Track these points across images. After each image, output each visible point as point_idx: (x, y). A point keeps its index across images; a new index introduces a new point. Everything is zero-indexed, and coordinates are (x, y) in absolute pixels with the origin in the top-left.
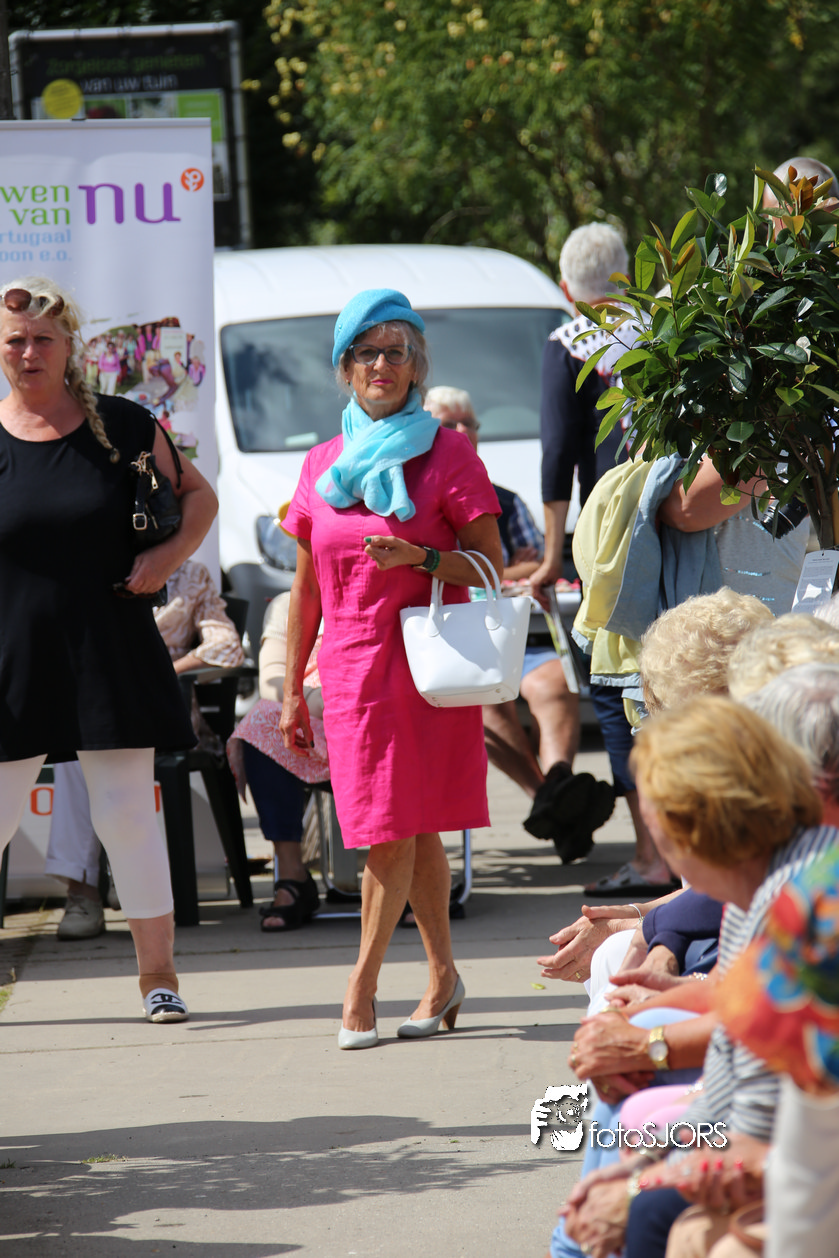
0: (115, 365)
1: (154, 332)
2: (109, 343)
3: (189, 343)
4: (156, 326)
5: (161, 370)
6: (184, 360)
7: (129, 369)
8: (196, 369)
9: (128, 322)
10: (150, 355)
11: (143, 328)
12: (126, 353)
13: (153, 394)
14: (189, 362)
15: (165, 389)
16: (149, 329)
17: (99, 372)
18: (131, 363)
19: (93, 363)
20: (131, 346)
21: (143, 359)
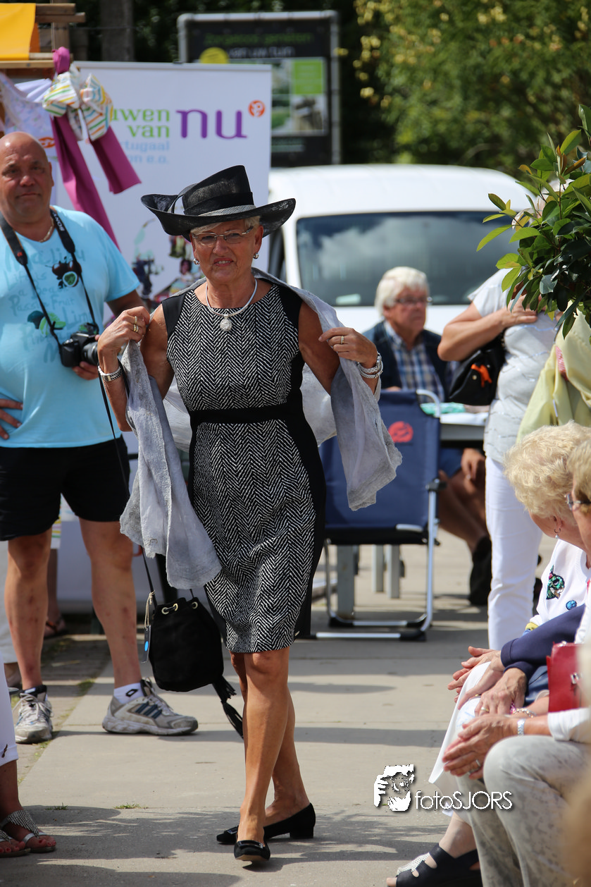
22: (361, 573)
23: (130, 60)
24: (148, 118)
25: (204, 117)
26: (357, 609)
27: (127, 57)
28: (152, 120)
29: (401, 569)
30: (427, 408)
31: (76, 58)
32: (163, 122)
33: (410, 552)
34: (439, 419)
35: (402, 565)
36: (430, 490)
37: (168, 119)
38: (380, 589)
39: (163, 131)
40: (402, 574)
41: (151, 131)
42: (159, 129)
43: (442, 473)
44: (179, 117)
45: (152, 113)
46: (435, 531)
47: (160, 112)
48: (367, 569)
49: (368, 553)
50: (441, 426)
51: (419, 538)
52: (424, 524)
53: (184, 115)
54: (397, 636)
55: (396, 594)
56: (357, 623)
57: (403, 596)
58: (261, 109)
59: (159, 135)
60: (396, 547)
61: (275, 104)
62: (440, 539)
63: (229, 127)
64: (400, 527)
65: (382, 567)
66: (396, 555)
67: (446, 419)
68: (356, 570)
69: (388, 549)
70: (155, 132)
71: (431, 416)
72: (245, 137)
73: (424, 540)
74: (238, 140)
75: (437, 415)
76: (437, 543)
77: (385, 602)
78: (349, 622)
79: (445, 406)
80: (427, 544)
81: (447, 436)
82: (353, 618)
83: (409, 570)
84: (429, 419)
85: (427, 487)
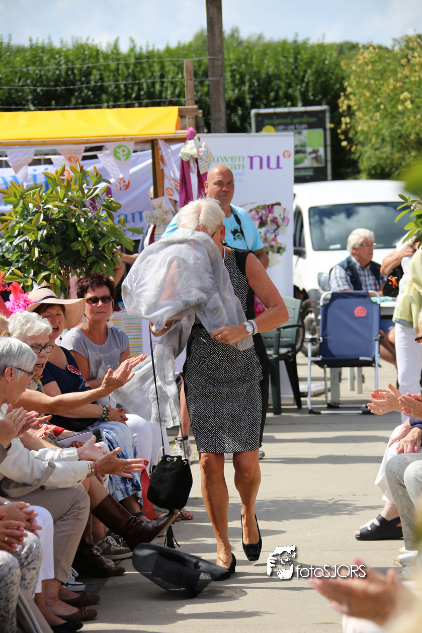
0: (258, 219)
1: (272, 207)
3: (284, 211)
4: (273, 205)
5: (274, 221)
6: (282, 217)
8: (286, 220)
9: (263, 204)
10: (270, 215)
11: (268, 206)
12: (262, 215)
13: (271, 229)
14: (284, 218)
15: (276, 227)
16: (270, 206)
18: (264, 218)
20: (264, 212)
21: (268, 216)
22: (342, 381)
23: (224, 132)
24: (234, 160)
25: (261, 159)
26: (341, 399)
27: (223, 131)
28: (235, 161)
29: (362, 379)
30: (374, 299)
31: (198, 132)
32: (241, 162)
33: (366, 370)
34: (380, 305)
35: (363, 377)
36: (376, 340)
37: (243, 160)
38: (353, 389)
39: (241, 166)
40: (363, 381)
41: (235, 166)
42: (239, 165)
43: (382, 331)
44: (249, 160)
45: (236, 158)
46: (379, 360)
47: (239, 157)
48: (346, 379)
49: (346, 372)
50: (380, 308)
51: (370, 364)
52: (373, 357)
53: (251, 158)
54: (361, 412)
55: (360, 392)
56: (340, 406)
57: (364, 392)
58: (289, 154)
59: (239, 168)
60: (360, 368)
61: (297, 152)
62: (381, 364)
63: (273, 164)
64: (361, 358)
65: (353, 378)
66: (360, 372)
67: (383, 305)
68: (340, 380)
69: (356, 369)
70: (237, 167)
71: (376, 303)
72: (281, 168)
73: (373, 365)
74: (278, 170)
75: (378, 303)
76: (380, 366)
77: (354, 396)
78: (337, 405)
79: (383, 298)
80: (375, 366)
81: (384, 313)
82: (339, 404)
83: (366, 379)
84: (375, 305)
85: (374, 338)
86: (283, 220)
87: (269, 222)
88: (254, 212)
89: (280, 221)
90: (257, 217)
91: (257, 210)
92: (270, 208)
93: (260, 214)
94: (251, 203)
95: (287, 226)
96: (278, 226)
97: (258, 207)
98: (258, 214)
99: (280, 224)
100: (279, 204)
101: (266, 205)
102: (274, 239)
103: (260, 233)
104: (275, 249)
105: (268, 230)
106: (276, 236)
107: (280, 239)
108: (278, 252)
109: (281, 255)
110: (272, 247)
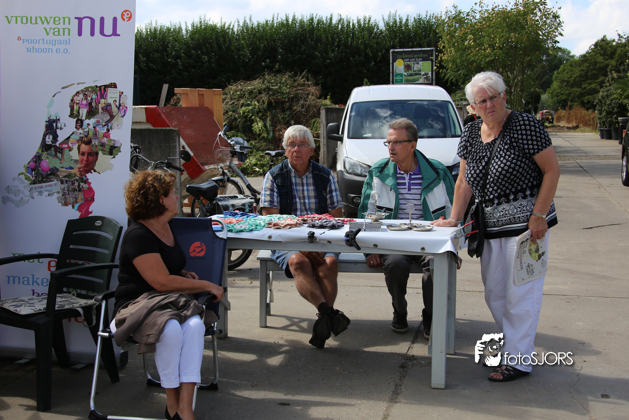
0: (86, 105)
1: (105, 89)
2: (85, 94)
3: (120, 96)
4: (106, 87)
5: (107, 109)
6: (117, 104)
7: (92, 107)
8: (123, 108)
9: (94, 85)
10: (102, 101)
11: (100, 87)
12: (92, 99)
13: (103, 120)
14: (120, 105)
15: (109, 118)
16: (103, 88)
17: (79, 108)
18: (94, 104)
19: (77, 103)
20: (94, 96)
21: (99, 103)
86: (119, 108)
87: (100, 110)
88: (81, 96)
89: (114, 109)
90: (84, 102)
91: (85, 92)
92: (102, 90)
93: (89, 99)
94: (78, 84)
95: (123, 116)
96: (112, 117)
97: (87, 89)
98: (86, 99)
99: (114, 114)
100: (114, 86)
101: (97, 86)
102: (107, 135)
103: (88, 124)
104: (107, 148)
105: (98, 122)
106: (108, 130)
107: (114, 134)
108: (111, 153)
109: (114, 157)
110: (103, 145)
